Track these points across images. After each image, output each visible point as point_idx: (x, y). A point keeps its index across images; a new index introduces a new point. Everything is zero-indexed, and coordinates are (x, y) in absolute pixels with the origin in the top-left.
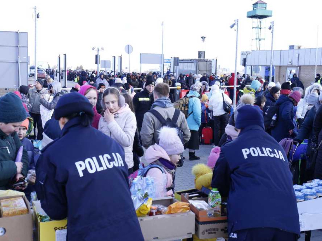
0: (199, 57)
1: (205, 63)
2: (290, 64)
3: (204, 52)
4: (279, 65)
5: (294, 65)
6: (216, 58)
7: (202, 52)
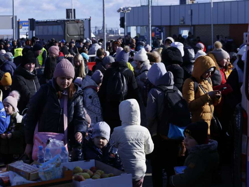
0: (68, 16)
1: (76, 24)
2: (182, 23)
3: (74, 10)
4: (169, 24)
5: (186, 24)
6: (89, 18)
7: (72, 9)
